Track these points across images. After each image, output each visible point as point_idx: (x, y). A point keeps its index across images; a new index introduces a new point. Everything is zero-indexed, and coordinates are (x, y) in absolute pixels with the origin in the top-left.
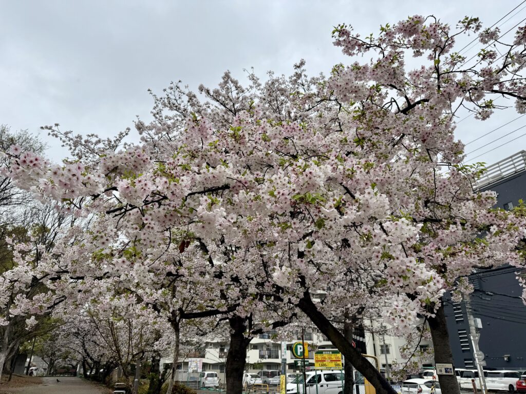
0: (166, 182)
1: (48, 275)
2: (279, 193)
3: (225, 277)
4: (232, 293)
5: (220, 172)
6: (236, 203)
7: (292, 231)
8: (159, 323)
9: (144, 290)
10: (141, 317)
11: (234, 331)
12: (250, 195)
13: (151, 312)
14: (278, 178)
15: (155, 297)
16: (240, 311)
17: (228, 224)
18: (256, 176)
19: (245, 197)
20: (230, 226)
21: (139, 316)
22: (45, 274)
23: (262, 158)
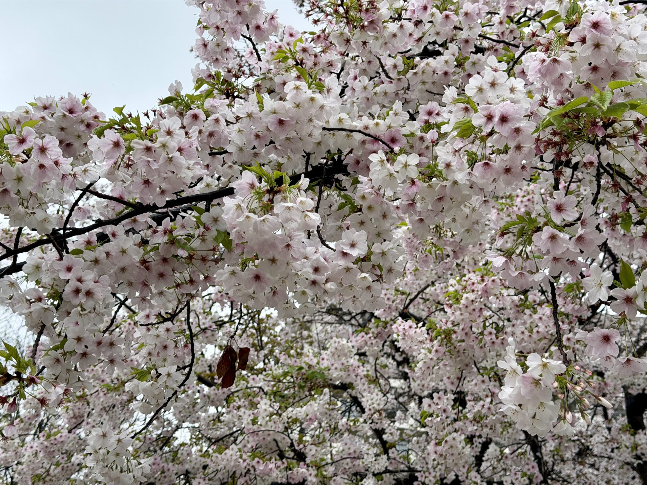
0: (117, 144)
2: (490, 118)
5: (298, 106)
6: (365, 205)
7: (553, 238)
12: (406, 166)
14: (486, 87)
17: (342, 263)
18: (426, 118)
19: (391, 175)
20: (348, 270)
23: (446, 73)
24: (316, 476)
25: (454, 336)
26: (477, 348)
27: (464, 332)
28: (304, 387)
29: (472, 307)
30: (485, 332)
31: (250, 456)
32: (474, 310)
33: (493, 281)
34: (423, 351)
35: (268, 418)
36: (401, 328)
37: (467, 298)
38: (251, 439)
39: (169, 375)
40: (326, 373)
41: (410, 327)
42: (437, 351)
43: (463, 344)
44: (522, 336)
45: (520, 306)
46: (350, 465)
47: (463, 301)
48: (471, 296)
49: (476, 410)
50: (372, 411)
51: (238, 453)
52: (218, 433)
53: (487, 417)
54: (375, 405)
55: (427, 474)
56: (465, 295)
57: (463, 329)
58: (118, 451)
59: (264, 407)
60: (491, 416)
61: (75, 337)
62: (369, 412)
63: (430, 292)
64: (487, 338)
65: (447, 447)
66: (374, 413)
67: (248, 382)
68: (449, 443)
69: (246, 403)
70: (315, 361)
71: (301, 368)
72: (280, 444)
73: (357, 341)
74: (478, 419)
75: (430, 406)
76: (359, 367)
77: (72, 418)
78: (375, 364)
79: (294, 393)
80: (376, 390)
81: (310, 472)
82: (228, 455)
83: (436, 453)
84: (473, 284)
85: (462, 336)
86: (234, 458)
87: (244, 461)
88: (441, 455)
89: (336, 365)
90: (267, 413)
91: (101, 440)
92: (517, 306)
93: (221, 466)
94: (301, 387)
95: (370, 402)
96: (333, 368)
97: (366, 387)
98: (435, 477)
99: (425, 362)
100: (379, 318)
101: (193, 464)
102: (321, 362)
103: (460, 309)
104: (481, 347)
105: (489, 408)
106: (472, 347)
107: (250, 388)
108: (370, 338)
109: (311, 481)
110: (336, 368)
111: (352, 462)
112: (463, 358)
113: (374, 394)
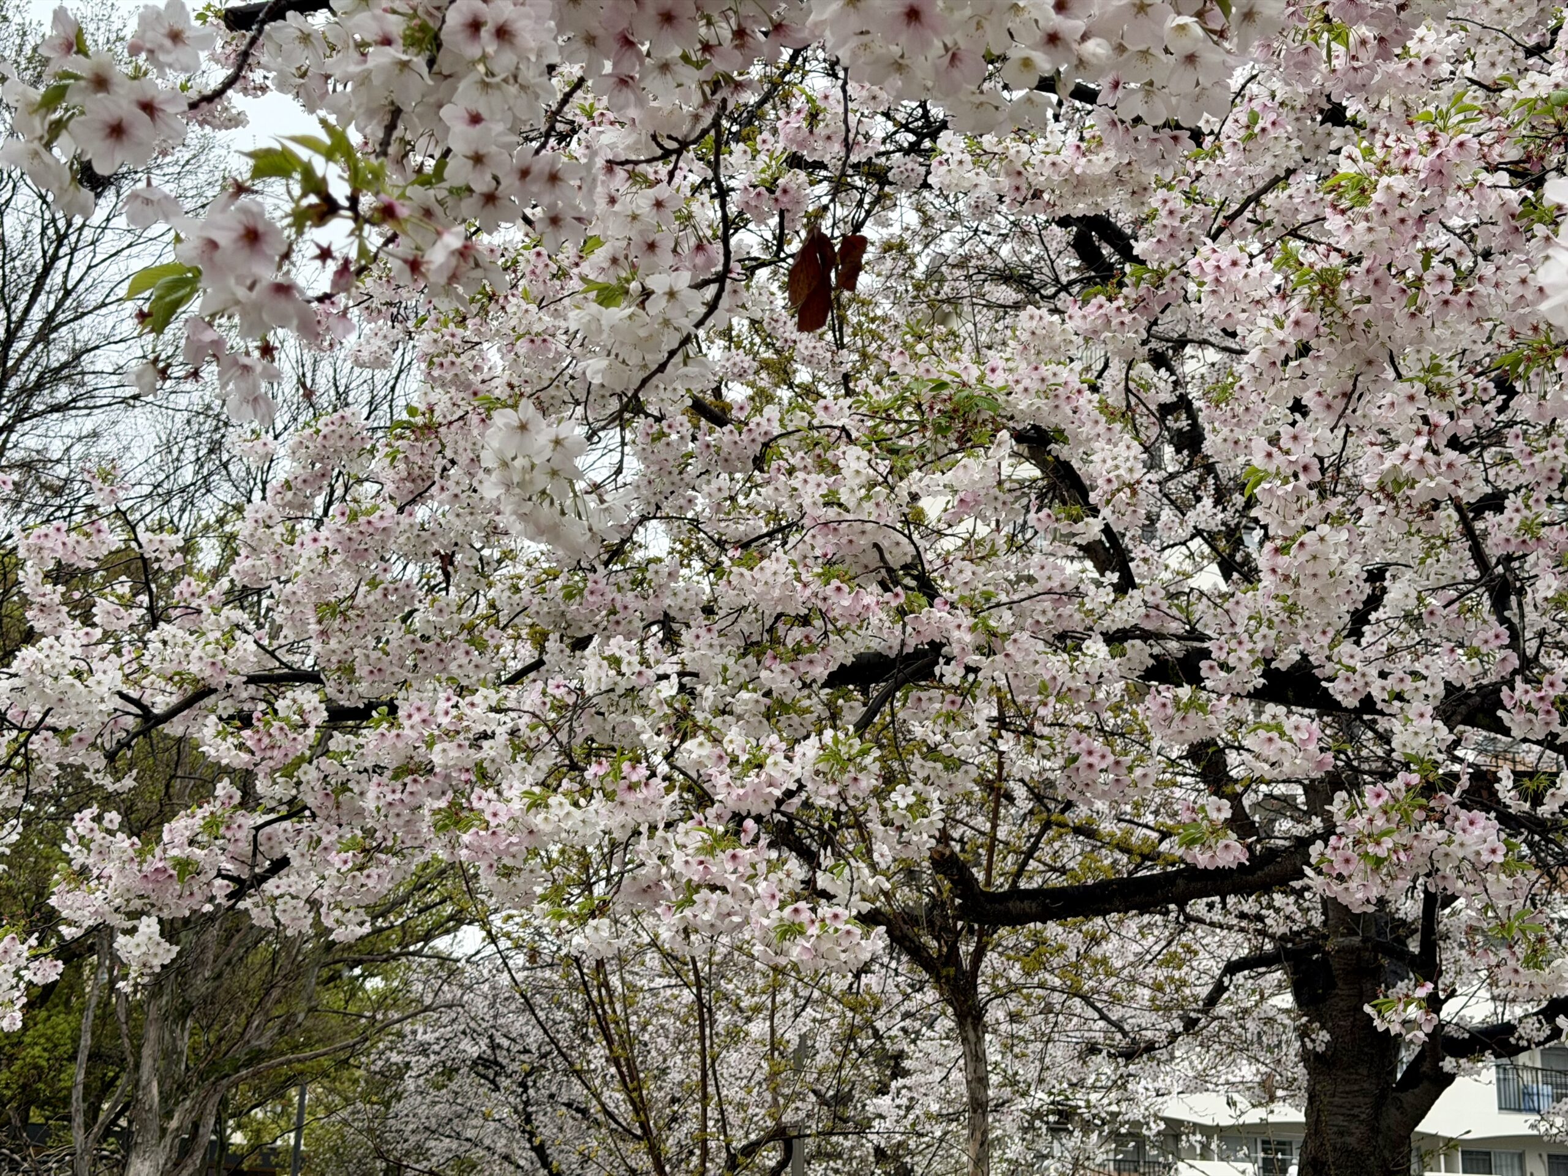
1: (209, 691)
3: (1224, 666)
4: (1270, 752)
8: (814, 930)
9: (717, 741)
10: (705, 892)
11: (1324, 1036)
13: (762, 867)
15: (776, 774)
16: (1339, 867)
21: (692, 888)
22: (190, 689)
24: (973, 629)
25: (1344, 286)
26: (1400, 314)
27: (1372, 277)
28: (948, 428)
29: (1399, 213)
30: (1428, 277)
31: (819, 575)
32: (1402, 221)
33: (1461, 145)
34: (1263, 322)
35: (863, 492)
36: (1208, 267)
37: (1389, 187)
38: (820, 540)
39: (672, 294)
40: (1001, 398)
41: (1234, 263)
42: (1297, 323)
43: (1366, 307)
44: (1520, 291)
45: (1522, 215)
46: (1051, 614)
47: (1377, 197)
48: (1400, 183)
49: (1387, 465)
50: (1115, 485)
51: (791, 570)
52: (742, 528)
53: (1415, 482)
54: (1122, 472)
55: (1233, 644)
56: (1385, 180)
57: (1368, 271)
58: (554, 464)
59: (855, 465)
60: (1424, 481)
61: (470, 153)
62: (1106, 487)
63: (1276, 205)
64: (1431, 290)
65: (1303, 557)
66: (1119, 490)
67: (813, 415)
68: (1308, 548)
69: (809, 461)
70: (975, 372)
71: (942, 385)
72: (887, 556)
73: (1084, 317)
74: (1390, 489)
75: (1269, 455)
76: (1079, 391)
77: (403, 480)
78: (1127, 379)
79: (922, 445)
80: (1127, 436)
81: (958, 621)
82: (768, 573)
83: (1274, 571)
84: (1407, 153)
85: (1364, 289)
86: (782, 579)
87: (805, 585)
88: (1286, 578)
89: (1026, 382)
90: (862, 480)
91: (518, 436)
92: (1513, 216)
93: (750, 597)
94: (939, 429)
95: (1110, 463)
96: (1019, 388)
97: (1101, 428)
98: (1251, 651)
99: (1265, 350)
100: (1143, 263)
101: (680, 601)
102: (989, 376)
103: (1367, 218)
104: (1413, 315)
105: (1422, 462)
106: (1389, 316)
107: (817, 428)
108: (1119, 309)
109: (959, 641)
110: (1026, 390)
111: (1055, 610)
112: (1363, 344)
113: (1122, 446)
